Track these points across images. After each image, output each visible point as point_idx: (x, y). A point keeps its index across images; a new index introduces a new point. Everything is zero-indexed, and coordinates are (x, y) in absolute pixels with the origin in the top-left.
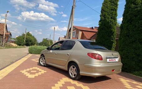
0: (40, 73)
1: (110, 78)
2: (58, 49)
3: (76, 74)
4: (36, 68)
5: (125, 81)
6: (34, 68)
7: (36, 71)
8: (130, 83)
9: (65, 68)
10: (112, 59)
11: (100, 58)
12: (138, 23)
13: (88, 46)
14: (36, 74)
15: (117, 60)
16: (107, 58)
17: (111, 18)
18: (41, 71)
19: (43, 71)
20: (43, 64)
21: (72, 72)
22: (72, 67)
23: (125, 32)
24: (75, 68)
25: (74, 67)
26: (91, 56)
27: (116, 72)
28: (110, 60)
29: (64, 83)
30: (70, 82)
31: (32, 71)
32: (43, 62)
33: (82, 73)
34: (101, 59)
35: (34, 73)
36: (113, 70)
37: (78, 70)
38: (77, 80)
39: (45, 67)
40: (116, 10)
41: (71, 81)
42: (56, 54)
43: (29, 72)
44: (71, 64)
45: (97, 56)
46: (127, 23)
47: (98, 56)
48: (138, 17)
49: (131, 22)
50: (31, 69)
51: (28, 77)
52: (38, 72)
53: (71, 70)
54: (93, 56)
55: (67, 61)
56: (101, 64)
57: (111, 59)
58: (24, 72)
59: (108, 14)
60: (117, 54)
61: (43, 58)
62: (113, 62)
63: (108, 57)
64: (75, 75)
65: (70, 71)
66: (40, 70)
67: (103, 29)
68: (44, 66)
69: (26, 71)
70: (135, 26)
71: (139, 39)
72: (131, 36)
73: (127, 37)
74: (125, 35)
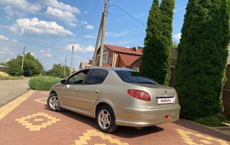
0: (49, 123)
1: (162, 129)
2: (80, 82)
3: (109, 123)
4: (43, 114)
5: (184, 133)
6: (39, 114)
7: (42, 120)
8: (191, 137)
9: (92, 114)
10: (166, 99)
11: (147, 98)
12: (204, 43)
13: (129, 79)
14: (43, 124)
15: (172, 100)
16: (158, 98)
17: (164, 34)
18: (51, 120)
19: (54, 119)
20: (54, 108)
21: (103, 119)
22: (102, 112)
23: (185, 57)
24: (108, 114)
25: (105, 113)
26: (132, 94)
27: (171, 119)
28: (162, 101)
29: (90, 139)
30: (99, 137)
31: (36, 120)
32: (54, 104)
34: (149, 99)
35: (40, 123)
36: (167, 117)
37: (112, 117)
38: (111, 133)
39: (58, 113)
40: (170, 22)
41: (101, 134)
42: (76, 91)
43: (31, 121)
44: (102, 107)
45: (142, 94)
46: (188, 43)
47: (144, 95)
48: (204, 34)
49: (193, 42)
50: (34, 115)
51: (30, 130)
52: (46, 120)
53: (101, 117)
54: (136, 94)
55: (94, 103)
56: (149, 107)
57: (163, 99)
58: (22, 121)
59: (158, 28)
60: (172, 91)
61: (54, 97)
62: (166, 104)
63: (160, 96)
64: (107, 125)
65: (99, 118)
66: (50, 117)
67: (150, 51)
68: (56, 111)
69: (26, 120)
70: (200, 48)
71: (205, 68)
72: (194, 64)
73: (187, 65)
74: (185, 62)
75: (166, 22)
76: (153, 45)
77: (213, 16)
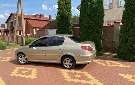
3: (72, 64)
7: (26, 71)
12: (95, 17)
14: (31, 73)
17: (67, 11)
20: (23, 63)
21: (67, 63)
22: (66, 59)
24: (70, 60)
25: (68, 60)
29: (68, 74)
30: (71, 72)
31: (23, 72)
33: (78, 62)
34: (91, 50)
38: (73, 69)
42: (43, 50)
46: (86, 17)
47: (88, 48)
48: (94, 13)
49: (89, 17)
51: (32, 78)
55: (59, 56)
59: (64, 7)
61: (22, 56)
64: (70, 66)
65: (64, 63)
67: (62, 21)
70: (93, 20)
71: (96, 30)
72: (91, 28)
73: (87, 29)
74: (86, 27)
75: (68, 4)
76: (63, 17)
77: (97, 4)
